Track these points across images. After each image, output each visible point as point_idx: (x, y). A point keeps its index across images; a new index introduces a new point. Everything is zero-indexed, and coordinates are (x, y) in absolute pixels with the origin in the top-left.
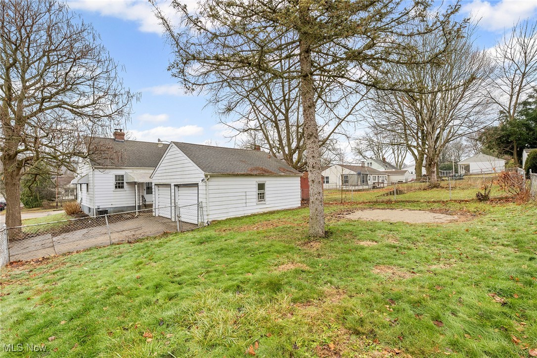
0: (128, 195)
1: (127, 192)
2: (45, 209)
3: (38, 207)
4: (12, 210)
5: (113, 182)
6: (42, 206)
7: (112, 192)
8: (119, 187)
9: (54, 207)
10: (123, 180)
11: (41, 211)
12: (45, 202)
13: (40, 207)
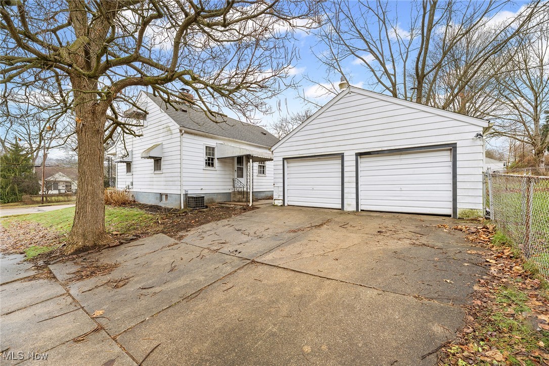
0: (219, 176)
1: (218, 172)
2: (26, 204)
3: (15, 202)
4: (92, 185)
5: (203, 157)
6: (21, 201)
7: (202, 171)
8: (209, 165)
9: (38, 202)
10: (213, 155)
11: (20, 206)
12: (25, 197)
13: (18, 201)
